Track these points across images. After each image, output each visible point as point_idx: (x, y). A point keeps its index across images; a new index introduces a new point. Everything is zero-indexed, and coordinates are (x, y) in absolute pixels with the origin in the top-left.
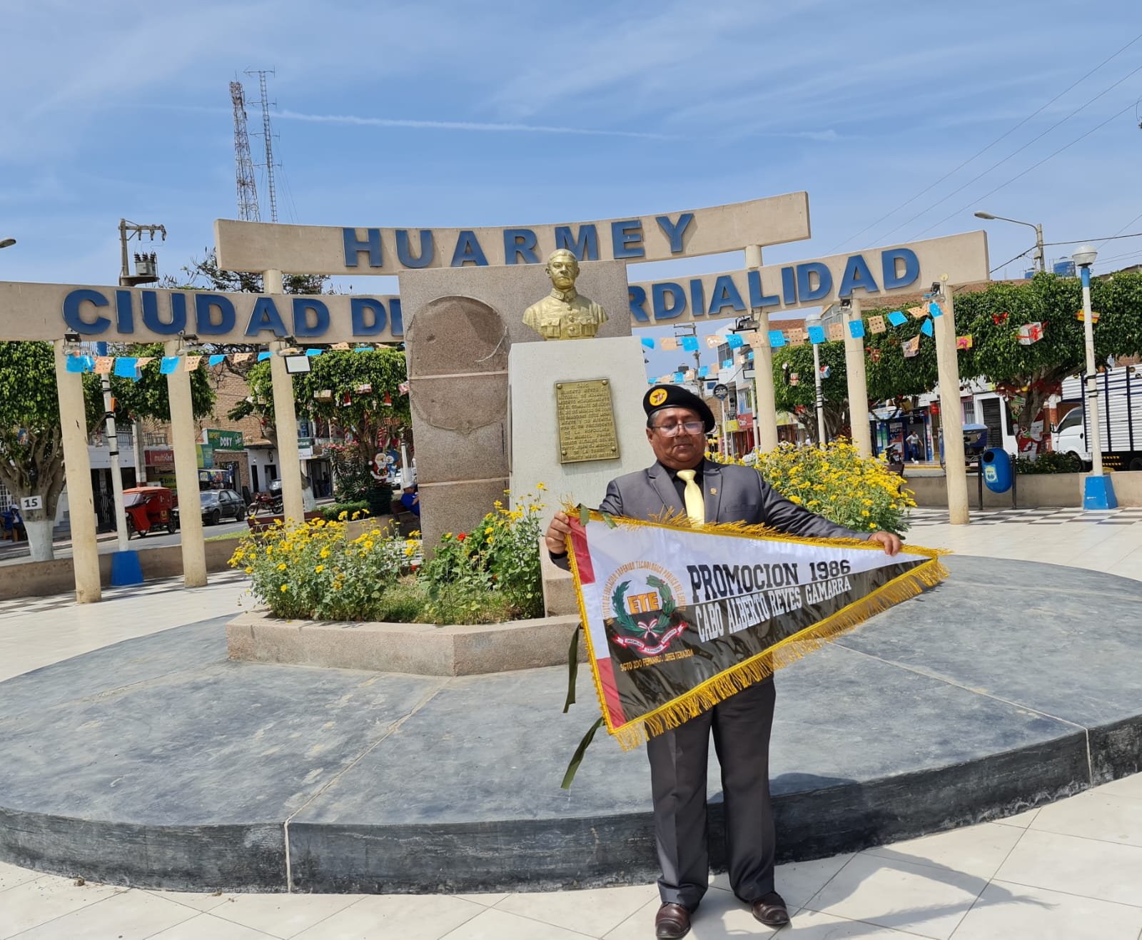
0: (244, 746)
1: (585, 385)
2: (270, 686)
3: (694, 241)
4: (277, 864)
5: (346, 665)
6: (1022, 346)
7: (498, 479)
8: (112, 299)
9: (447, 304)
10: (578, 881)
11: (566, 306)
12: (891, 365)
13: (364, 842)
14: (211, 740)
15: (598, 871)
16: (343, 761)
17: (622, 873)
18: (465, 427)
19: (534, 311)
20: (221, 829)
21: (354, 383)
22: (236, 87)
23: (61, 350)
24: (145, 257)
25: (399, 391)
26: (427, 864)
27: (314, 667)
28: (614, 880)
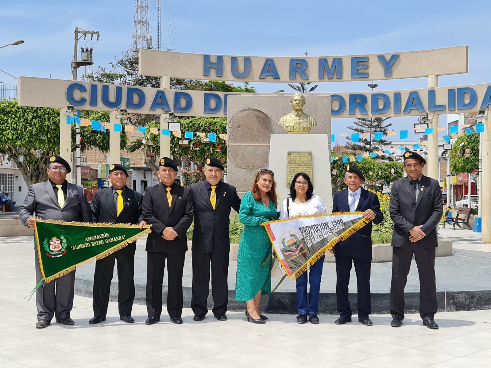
1: (300, 154)
3: (398, 70)
8: (88, 88)
9: (248, 112)
11: (297, 118)
18: (251, 168)
19: (284, 120)
23: (64, 114)
24: (87, 50)
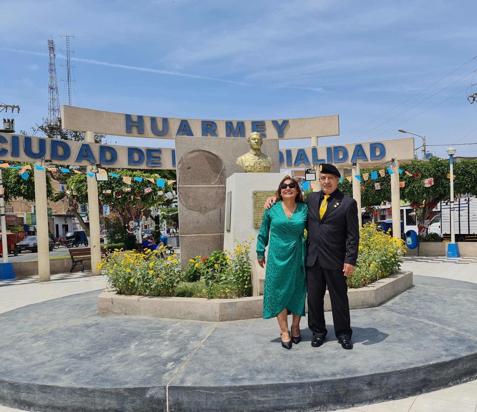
0: (127, 353)
1: (266, 193)
2: (127, 326)
3: (288, 133)
4: (162, 405)
5: (163, 316)
6: (425, 187)
7: (217, 234)
9: (197, 153)
10: (303, 410)
11: (257, 158)
12: (369, 193)
13: (205, 394)
14: (108, 350)
15: (312, 405)
16: (182, 359)
17: (322, 406)
18: (203, 210)
19: (242, 159)
20: (135, 389)
21: (123, 187)
22: (51, 42)
24: (9, 120)
25: (144, 192)
26: (235, 404)
27: (145, 317)
28: (319, 409)
